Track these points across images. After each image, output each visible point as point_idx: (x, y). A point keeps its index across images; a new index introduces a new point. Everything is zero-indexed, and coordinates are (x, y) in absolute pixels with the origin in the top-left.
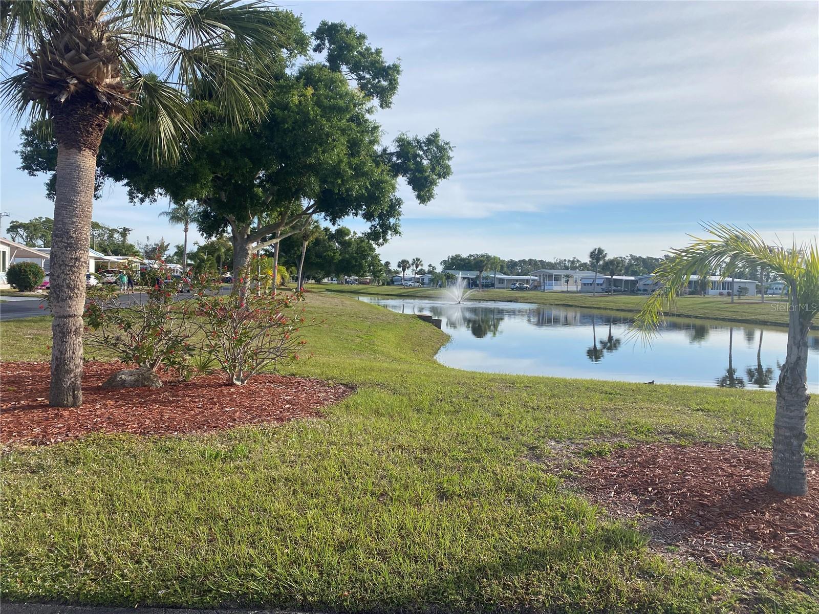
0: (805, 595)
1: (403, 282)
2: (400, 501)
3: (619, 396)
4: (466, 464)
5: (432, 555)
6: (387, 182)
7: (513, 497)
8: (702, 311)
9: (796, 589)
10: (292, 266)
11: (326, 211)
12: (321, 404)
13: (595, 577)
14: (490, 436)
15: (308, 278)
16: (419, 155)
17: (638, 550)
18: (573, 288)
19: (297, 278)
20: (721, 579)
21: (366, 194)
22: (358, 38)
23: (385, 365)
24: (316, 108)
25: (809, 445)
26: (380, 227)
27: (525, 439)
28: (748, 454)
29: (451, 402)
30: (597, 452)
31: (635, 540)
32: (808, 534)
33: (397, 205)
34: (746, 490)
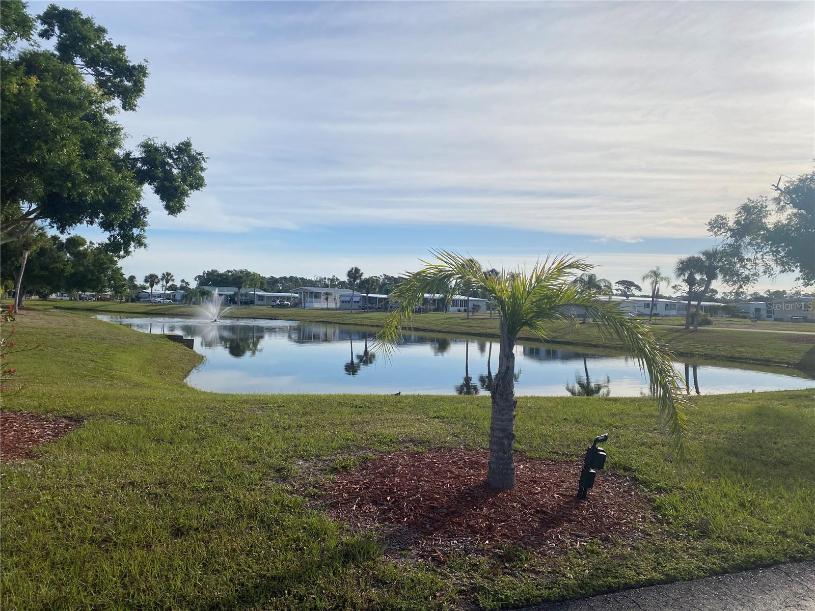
0: (511, 578)
1: (151, 299)
2: (125, 546)
3: (368, 409)
4: (207, 494)
5: (160, 601)
6: (129, 189)
7: (255, 524)
8: (444, 326)
9: (504, 574)
10: (8, 279)
11: (52, 217)
12: (35, 442)
13: (332, 594)
14: (236, 463)
15: (30, 293)
16: (168, 163)
17: (374, 560)
18: (332, 305)
19: (15, 294)
20: (445, 575)
21: (103, 201)
22: (96, 30)
23: (122, 392)
24: (40, 100)
25: (519, 442)
26: (122, 238)
27: (274, 461)
28: (473, 456)
29: (196, 429)
30: (343, 467)
31: (371, 551)
32: (515, 523)
33: (142, 214)
34: (469, 489)
